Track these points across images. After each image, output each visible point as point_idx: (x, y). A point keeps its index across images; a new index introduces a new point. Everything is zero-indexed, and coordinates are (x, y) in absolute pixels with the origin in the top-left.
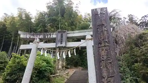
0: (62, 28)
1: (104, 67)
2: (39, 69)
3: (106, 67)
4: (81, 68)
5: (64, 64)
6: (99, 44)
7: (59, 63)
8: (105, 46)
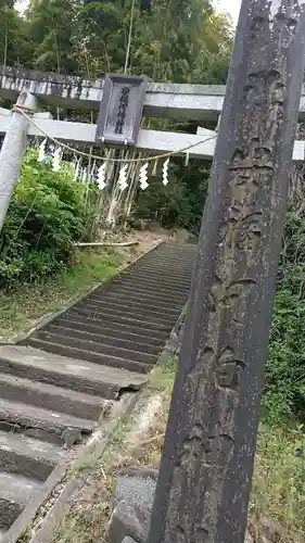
0: (135, 62)
1: (230, 246)
2: (32, 214)
3: (237, 245)
4: (185, 234)
5: (128, 210)
6: (235, 156)
7: (107, 203)
8: (256, 167)
